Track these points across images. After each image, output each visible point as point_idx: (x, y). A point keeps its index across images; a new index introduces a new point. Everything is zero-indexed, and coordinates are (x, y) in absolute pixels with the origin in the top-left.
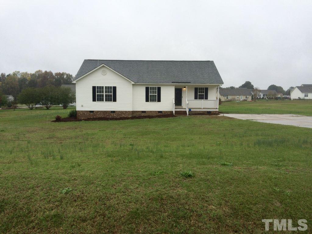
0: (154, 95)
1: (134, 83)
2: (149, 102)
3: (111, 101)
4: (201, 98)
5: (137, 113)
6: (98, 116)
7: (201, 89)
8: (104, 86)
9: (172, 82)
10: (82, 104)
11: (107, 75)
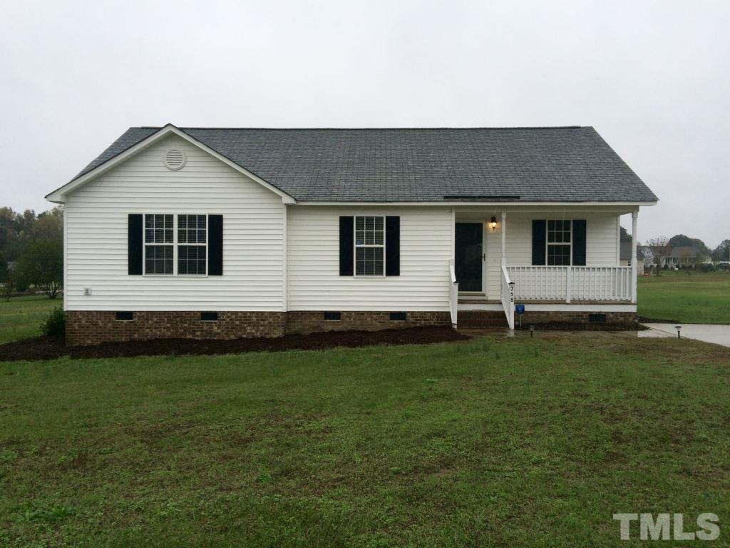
0: (372, 248)
1: (291, 201)
2: (352, 275)
3: (202, 271)
4: (559, 258)
5: (307, 322)
6: (148, 333)
7: (559, 228)
8: (176, 213)
9: (446, 197)
10: (88, 285)
11: (184, 169)
